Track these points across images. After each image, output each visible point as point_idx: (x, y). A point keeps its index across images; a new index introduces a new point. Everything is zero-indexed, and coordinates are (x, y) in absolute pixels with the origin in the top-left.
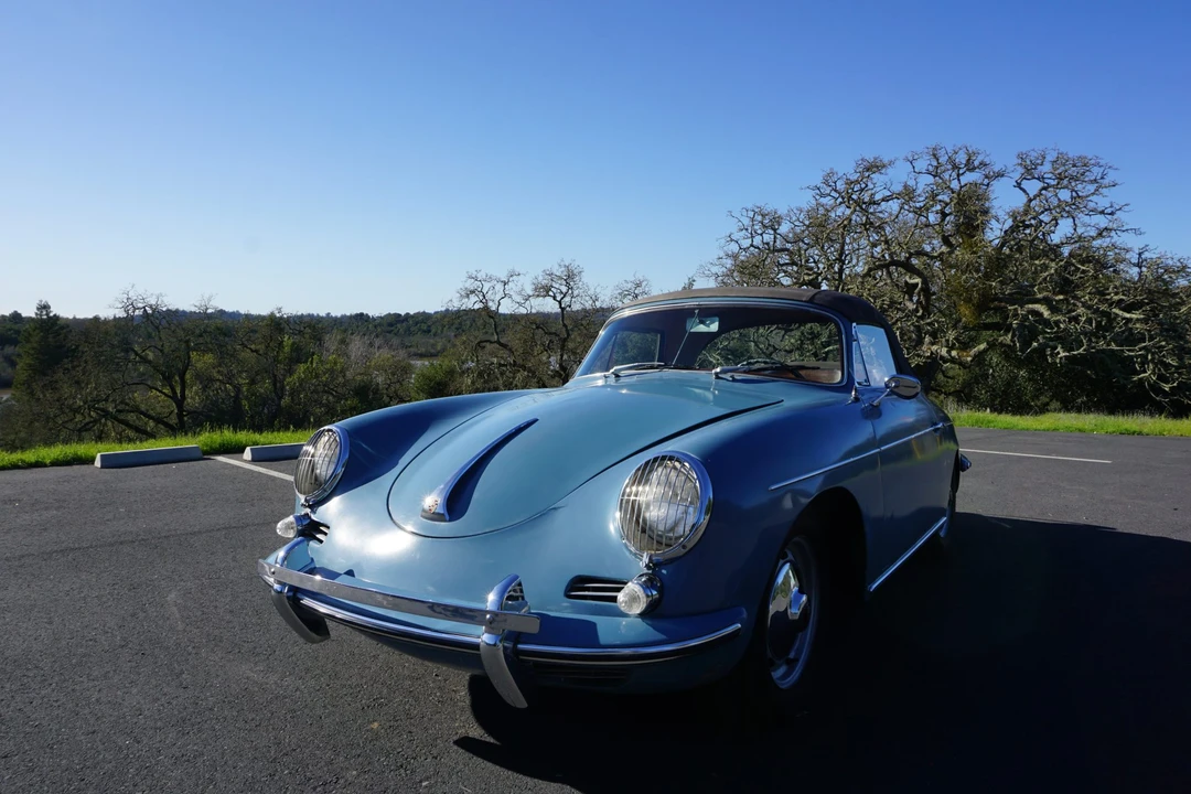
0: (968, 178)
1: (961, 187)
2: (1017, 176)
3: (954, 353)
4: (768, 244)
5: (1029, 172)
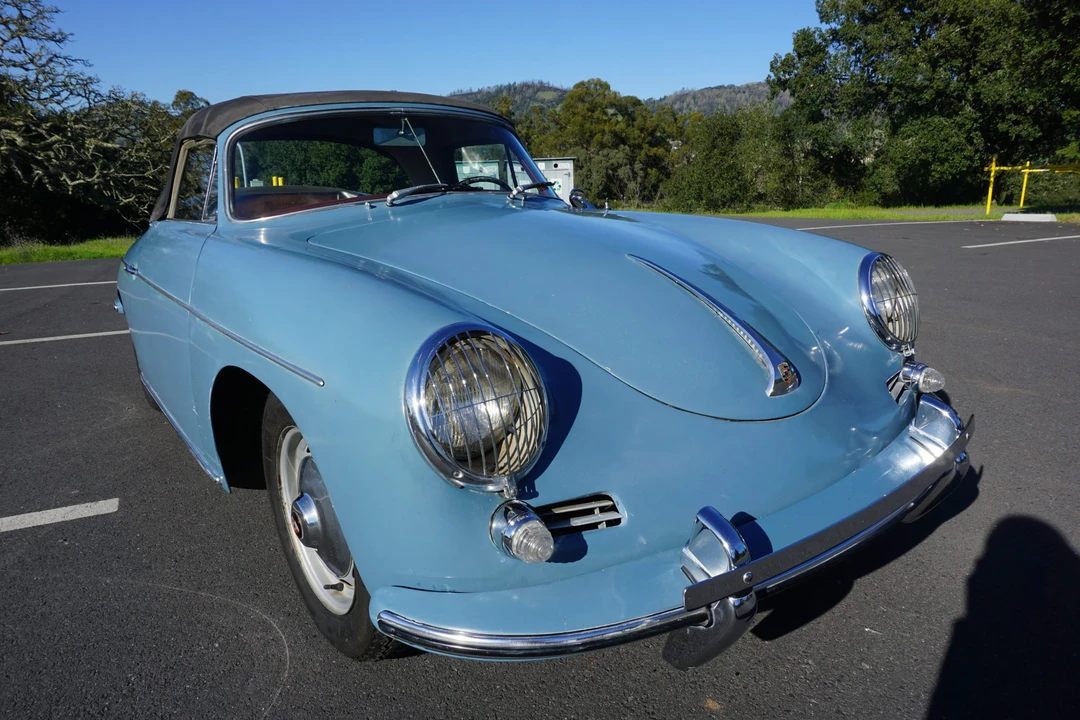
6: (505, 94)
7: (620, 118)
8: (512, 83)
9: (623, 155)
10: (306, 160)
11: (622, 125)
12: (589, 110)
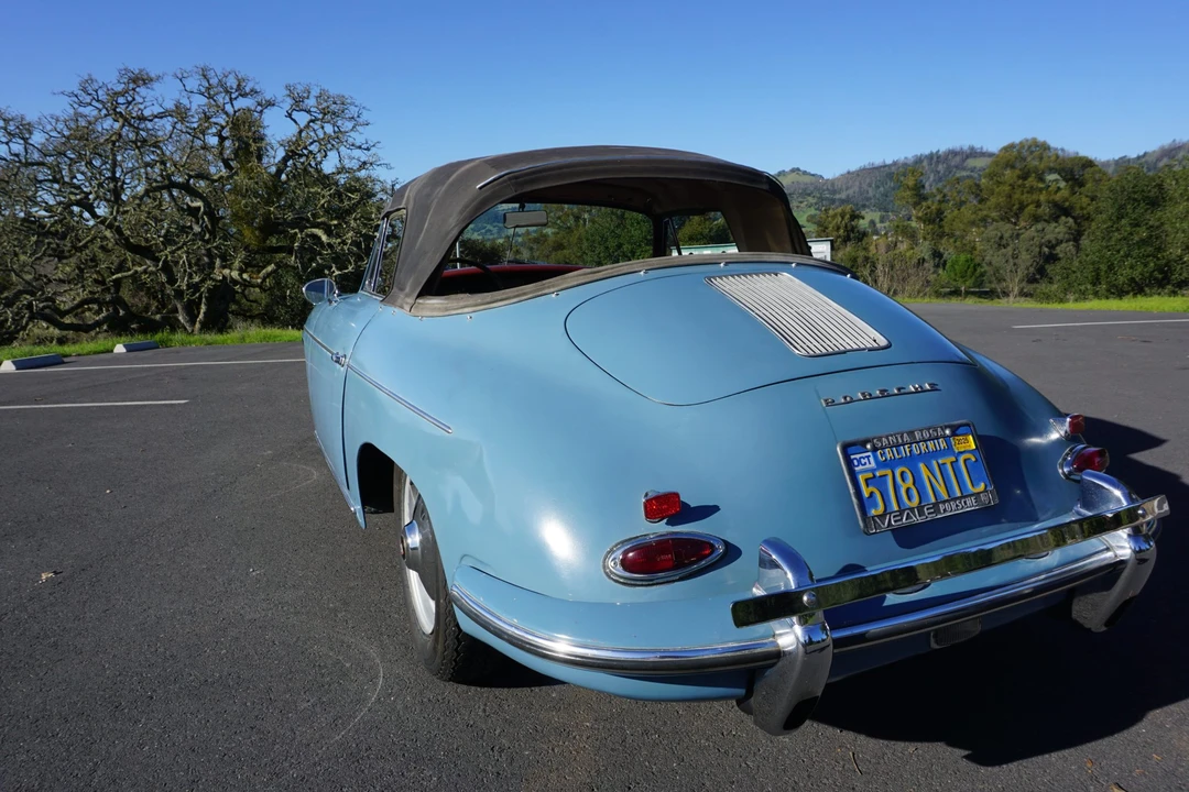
0: (241, 103)
1: (235, 112)
2: (287, 105)
3: (245, 276)
4: (17, 155)
5: (298, 103)
6: (925, 163)
7: (1062, 184)
8: (934, 151)
9: (1065, 230)
10: (620, 246)
11: (1065, 193)
12: (1019, 177)
